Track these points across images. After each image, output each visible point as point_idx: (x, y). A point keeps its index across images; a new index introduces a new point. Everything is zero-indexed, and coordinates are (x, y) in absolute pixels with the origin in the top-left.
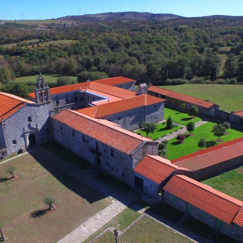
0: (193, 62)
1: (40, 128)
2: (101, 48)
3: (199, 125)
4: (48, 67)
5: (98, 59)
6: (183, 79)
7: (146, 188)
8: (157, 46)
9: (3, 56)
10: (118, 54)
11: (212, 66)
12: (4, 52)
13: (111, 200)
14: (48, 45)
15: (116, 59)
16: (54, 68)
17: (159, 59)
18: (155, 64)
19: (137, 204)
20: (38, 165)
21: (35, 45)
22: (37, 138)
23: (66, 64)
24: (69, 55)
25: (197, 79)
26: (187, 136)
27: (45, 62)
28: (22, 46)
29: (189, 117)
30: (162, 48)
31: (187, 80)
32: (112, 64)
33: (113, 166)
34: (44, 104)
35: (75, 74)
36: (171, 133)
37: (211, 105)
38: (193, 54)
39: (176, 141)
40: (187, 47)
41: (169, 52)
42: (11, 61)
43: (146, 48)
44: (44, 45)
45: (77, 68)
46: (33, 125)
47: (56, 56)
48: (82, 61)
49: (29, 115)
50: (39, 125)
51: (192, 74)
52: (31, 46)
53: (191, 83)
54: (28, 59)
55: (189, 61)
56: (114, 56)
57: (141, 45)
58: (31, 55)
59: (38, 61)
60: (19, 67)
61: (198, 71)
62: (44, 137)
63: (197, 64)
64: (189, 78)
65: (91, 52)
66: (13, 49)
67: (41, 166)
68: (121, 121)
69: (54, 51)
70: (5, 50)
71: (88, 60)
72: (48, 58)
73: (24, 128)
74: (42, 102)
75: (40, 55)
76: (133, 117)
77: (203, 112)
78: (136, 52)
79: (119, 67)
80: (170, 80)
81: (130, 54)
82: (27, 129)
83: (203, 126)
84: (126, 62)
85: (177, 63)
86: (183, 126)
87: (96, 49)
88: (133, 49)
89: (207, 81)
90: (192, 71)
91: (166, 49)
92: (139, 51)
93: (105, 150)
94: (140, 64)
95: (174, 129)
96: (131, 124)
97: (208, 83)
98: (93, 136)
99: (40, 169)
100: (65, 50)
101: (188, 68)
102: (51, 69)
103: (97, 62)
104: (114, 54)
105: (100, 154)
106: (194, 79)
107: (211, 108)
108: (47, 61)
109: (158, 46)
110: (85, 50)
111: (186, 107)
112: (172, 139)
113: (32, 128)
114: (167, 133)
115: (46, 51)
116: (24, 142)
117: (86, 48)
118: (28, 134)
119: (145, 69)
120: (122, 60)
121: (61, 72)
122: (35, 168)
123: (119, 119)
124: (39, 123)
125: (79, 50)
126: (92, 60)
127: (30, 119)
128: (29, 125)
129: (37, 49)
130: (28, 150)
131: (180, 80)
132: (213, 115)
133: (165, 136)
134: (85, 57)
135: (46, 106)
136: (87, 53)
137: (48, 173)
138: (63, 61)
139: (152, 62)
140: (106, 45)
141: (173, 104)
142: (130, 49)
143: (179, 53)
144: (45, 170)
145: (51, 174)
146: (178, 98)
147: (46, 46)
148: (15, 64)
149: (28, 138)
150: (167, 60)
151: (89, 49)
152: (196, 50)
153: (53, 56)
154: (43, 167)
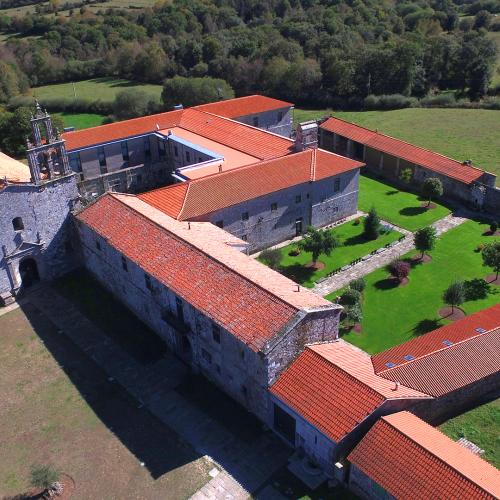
0: (429, 53)
1: (46, 242)
2: (222, 16)
3: (444, 230)
4: (101, 63)
5: (211, 44)
6: (405, 95)
7: (304, 440)
8: (346, 11)
9: (5, 37)
10: (258, 31)
11: (475, 65)
12: (8, 26)
13: (209, 469)
14: (104, 10)
15: (251, 45)
16: (115, 65)
17: (351, 46)
18: (341, 57)
19: (277, 484)
20: (38, 344)
21: (77, 11)
22: (41, 268)
23: (139, 56)
24: (150, 34)
25: (438, 97)
26: (414, 263)
27: (96, 50)
28: (48, 12)
29: (420, 204)
30: (359, 18)
31: (413, 99)
32: (241, 58)
33: (219, 364)
34: (52, 184)
35: (161, 79)
36: (375, 252)
37: (477, 175)
38: (429, 32)
39: (388, 276)
40: (416, 14)
41: (373, 28)
42: (19, 49)
43: (321, 17)
44: (95, 10)
45: (164, 65)
46: (27, 237)
47: (121, 36)
48: (178, 48)
49: (16, 215)
50: (43, 235)
51: (426, 83)
52: (67, 13)
53: (423, 105)
54: (57, 45)
55: (421, 52)
56: (249, 38)
57: (311, 11)
58: (63, 34)
59: (80, 50)
60: (37, 63)
61: (440, 76)
62: (60, 262)
63: (439, 59)
64: (419, 93)
65: (199, 27)
66: (26, 20)
67: (43, 347)
68: (251, 221)
69: (115, 24)
70: (9, 23)
71: (190, 47)
72: (102, 40)
73: (3, 247)
74: (49, 177)
75: (84, 36)
76: (281, 211)
77: (455, 191)
78: (298, 26)
79: (258, 64)
80: (375, 99)
81: (285, 33)
82: (11, 249)
83: (454, 231)
84: (274, 52)
85: (393, 57)
86: (405, 232)
87: (209, 19)
88: (292, 20)
89: (463, 101)
90: (426, 76)
91: (366, 18)
92: (305, 26)
93: (198, 325)
94: (306, 56)
95: (381, 238)
96: (275, 227)
97: (464, 107)
98: (169, 283)
99: (40, 357)
100: (141, 21)
101: (418, 68)
102: (109, 68)
103: (209, 53)
104: (249, 31)
105: (188, 328)
106: (431, 96)
107: (475, 183)
108: (100, 49)
109: (350, 12)
110: (185, 22)
111: (412, 176)
112: (377, 271)
113: (26, 245)
114: (365, 253)
115: (97, 26)
116: (7, 278)
117: (188, 17)
118: (18, 260)
119: (317, 71)
120: (265, 48)
121: (130, 74)
122: (28, 355)
123: (246, 217)
124: (44, 231)
125: (173, 22)
126: (198, 46)
127: (17, 224)
128: (18, 239)
129: (79, 19)
130: (19, 298)
131: (398, 97)
132: (480, 202)
133: (359, 260)
134: (185, 38)
135: (60, 188)
136: (189, 29)
137: (59, 372)
138: (134, 48)
139: (334, 52)
140: (233, 9)
141: (381, 166)
142: (287, 18)
143: (397, 31)
144: (52, 362)
145: (65, 376)
146: (395, 153)
147: (99, 13)
148: (28, 57)
149: (17, 270)
150: (370, 49)
151: (194, 21)
152: (438, 22)
153: (114, 35)
154: (47, 353)
